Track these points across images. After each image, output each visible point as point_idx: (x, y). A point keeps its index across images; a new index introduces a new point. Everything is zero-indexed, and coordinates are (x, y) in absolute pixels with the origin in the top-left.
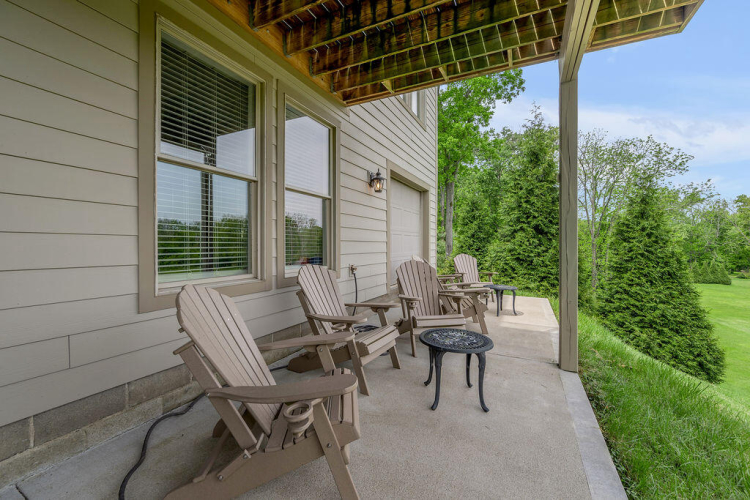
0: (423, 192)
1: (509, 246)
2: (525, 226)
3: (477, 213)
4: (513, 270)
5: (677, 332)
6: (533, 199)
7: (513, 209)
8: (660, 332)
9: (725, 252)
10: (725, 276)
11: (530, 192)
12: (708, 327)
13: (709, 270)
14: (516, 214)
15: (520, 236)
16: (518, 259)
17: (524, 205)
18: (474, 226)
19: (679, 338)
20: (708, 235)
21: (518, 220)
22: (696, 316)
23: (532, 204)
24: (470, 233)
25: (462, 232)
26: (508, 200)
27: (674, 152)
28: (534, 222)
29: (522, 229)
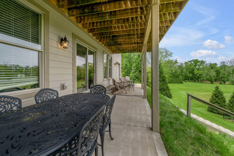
0: (119, 64)
1: (134, 75)
2: (137, 70)
3: (127, 67)
4: (135, 79)
5: (164, 91)
6: (139, 65)
7: (135, 67)
8: (161, 91)
9: (183, 76)
10: (182, 81)
11: (138, 63)
12: (169, 90)
13: (179, 80)
14: (135, 68)
15: (136, 72)
16: (136, 77)
17: (137, 66)
18: (126, 70)
19: (164, 92)
20: (179, 71)
21: (136, 69)
22: (167, 88)
23: (139, 66)
24: (126, 71)
25: (124, 71)
26: (134, 65)
27: (170, 52)
28: (139, 70)
29: (137, 71)
